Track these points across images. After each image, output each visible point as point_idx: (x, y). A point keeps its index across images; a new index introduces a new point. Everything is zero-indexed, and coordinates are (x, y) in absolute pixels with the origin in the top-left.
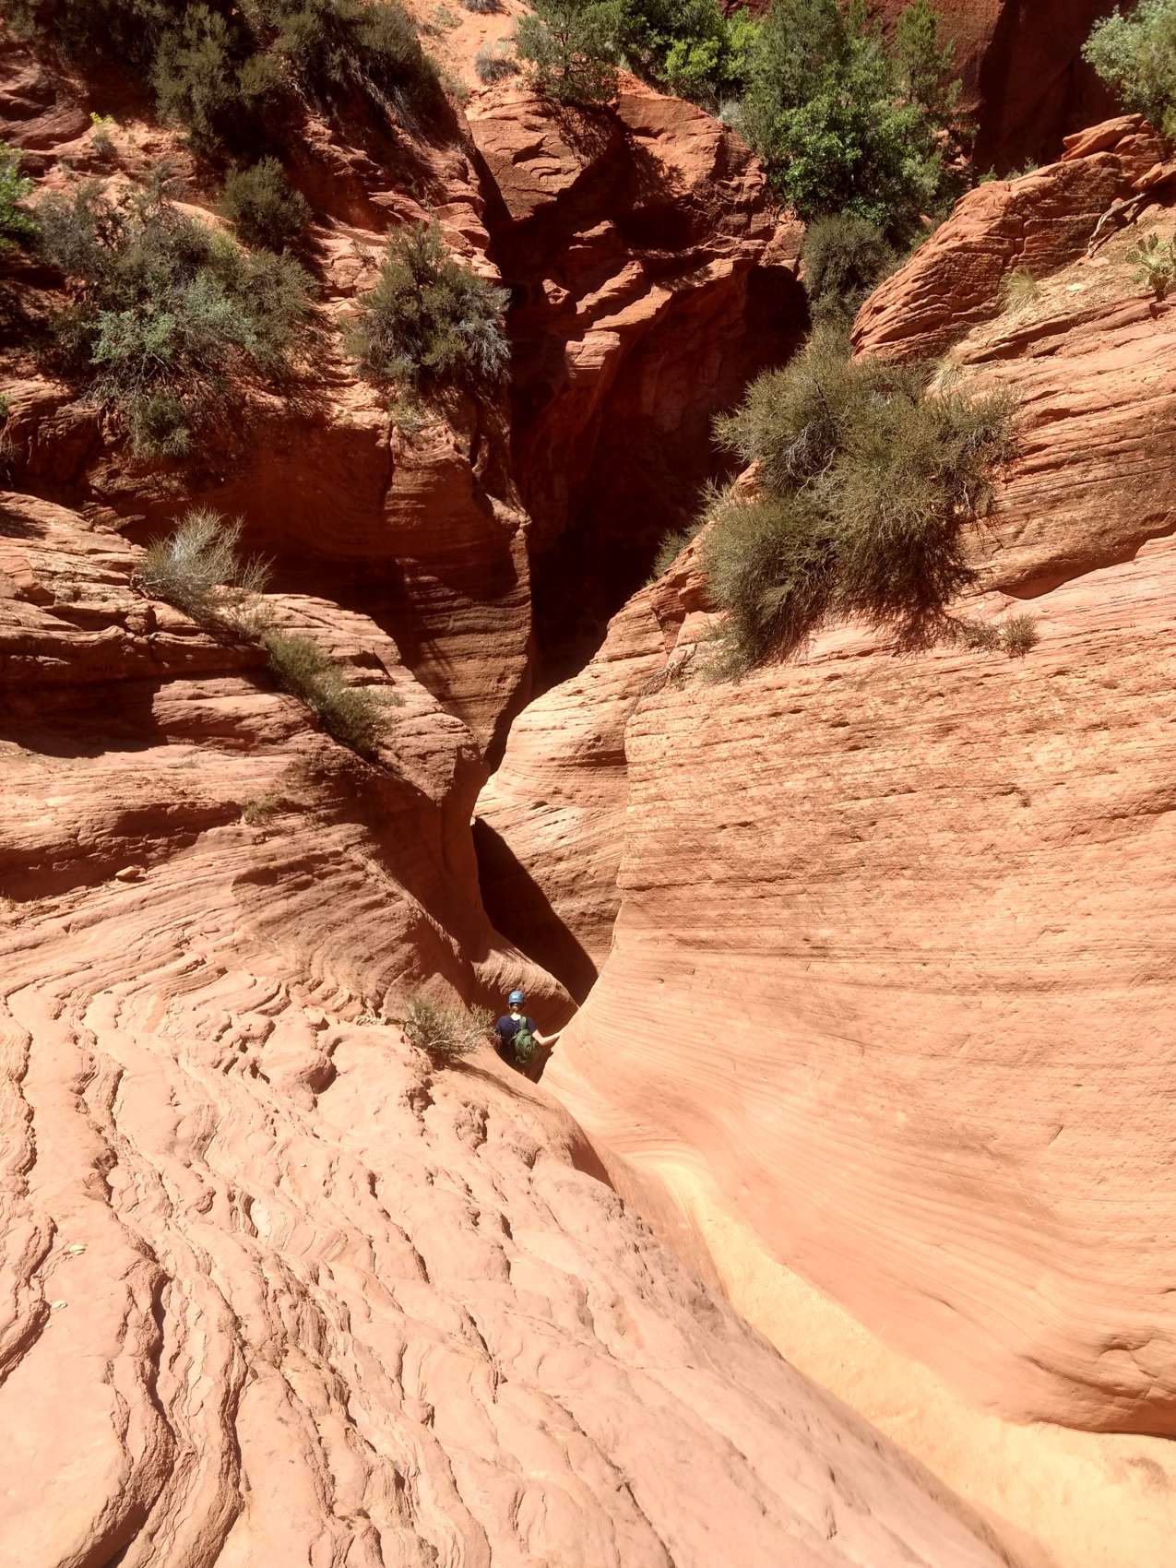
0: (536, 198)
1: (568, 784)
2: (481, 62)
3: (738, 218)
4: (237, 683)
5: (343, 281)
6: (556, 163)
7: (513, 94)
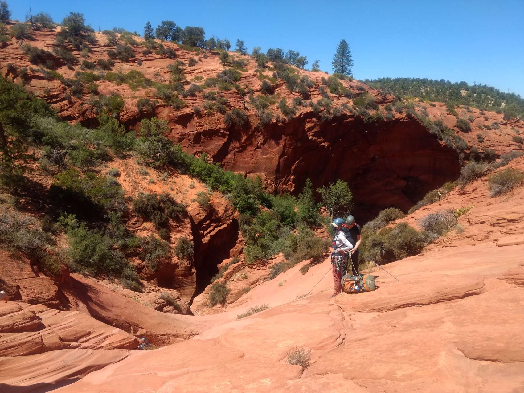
0: (199, 221)
1: (200, 309)
2: (191, 200)
3: (228, 218)
4: (168, 306)
5: (173, 242)
6: (202, 215)
7: (196, 205)
